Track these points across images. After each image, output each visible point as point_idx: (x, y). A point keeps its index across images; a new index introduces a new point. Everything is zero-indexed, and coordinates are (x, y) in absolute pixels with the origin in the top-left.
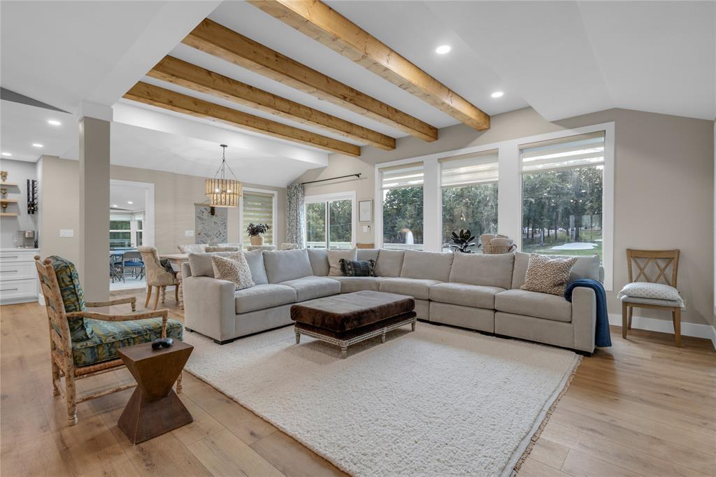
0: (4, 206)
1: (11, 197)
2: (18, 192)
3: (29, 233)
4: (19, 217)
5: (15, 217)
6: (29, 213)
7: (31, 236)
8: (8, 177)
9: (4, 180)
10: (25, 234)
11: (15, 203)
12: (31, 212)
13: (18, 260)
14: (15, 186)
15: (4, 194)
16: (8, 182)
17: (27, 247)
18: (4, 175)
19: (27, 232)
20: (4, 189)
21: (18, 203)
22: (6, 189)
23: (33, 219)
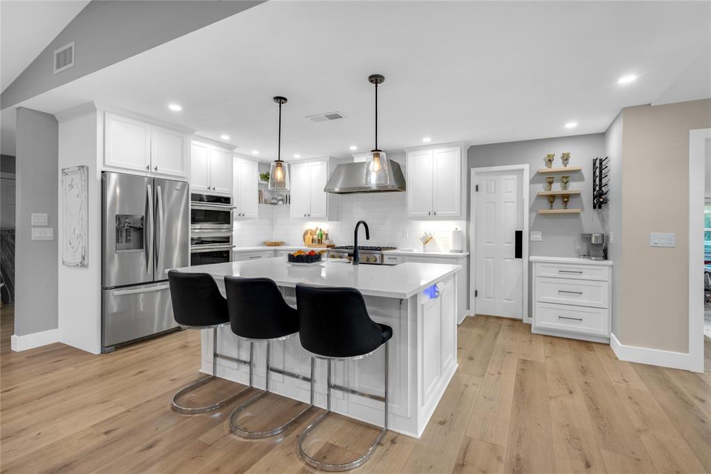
0: (566, 200)
1: (573, 187)
2: (582, 179)
3: (596, 237)
4: (582, 214)
5: (577, 215)
6: (594, 207)
7: (600, 241)
8: (561, 161)
9: (565, 165)
10: (590, 239)
11: (577, 195)
12: (597, 206)
13: (583, 276)
14: (578, 171)
15: (566, 183)
16: (571, 166)
17: (593, 258)
18: (566, 159)
19: (594, 235)
20: (566, 177)
21: (582, 195)
22: (567, 177)
23: (600, 216)
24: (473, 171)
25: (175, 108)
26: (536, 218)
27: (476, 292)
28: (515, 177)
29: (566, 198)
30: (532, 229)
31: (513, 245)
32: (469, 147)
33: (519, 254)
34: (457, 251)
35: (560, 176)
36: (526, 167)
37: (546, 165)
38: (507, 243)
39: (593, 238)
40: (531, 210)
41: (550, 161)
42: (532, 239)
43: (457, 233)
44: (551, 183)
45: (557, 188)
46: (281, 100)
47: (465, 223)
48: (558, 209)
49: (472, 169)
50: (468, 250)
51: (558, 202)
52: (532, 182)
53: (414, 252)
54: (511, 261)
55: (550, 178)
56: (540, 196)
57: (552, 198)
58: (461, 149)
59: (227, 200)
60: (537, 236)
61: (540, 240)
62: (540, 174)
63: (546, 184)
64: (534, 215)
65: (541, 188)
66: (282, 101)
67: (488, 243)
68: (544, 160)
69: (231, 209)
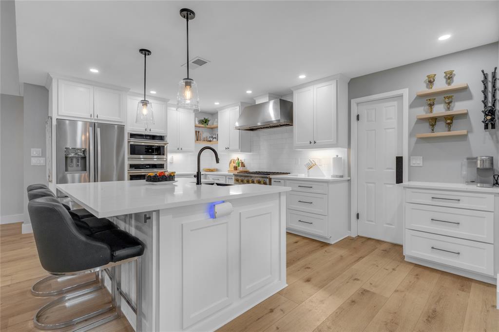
0: (449, 121)
1: (459, 107)
2: (470, 97)
3: (483, 161)
4: (470, 135)
5: (464, 137)
6: (486, 127)
7: (487, 165)
8: (445, 80)
9: (449, 84)
10: (476, 163)
11: (464, 115)
12: (490, 126)
13: (460, 205)
14: (465, 89)
15: (449, 103)
16: (456, 84)
17: (479, 185)
18: (449, 77)
19: (479, 158)
20: (449, 97)
21: (470, 114)
22: (451, 97)
23: (494, 136)
24: (353, 101)
25: (94, 71)
26: (416, 143)
27: (358, 214)
28: (395, 103)
29: (450, 120)
30: (412, 154)
31: (394, 171)
32: (350, 80)
33: (399, 180)
34: (337, 176)
35: (442, 97)
36: (405, 92)
37: (427, 87)
38: (388, 169)
39: (479, 162)
40: (411, 135)
41: (431, 82)
42: (411, 165)
43: (337, 160)
44: (431, 105)
45: (439, 110)
46: (145, 52)
47: (346, 150)
48: (441, 131)
49: (352, 100)
50: (349, 175)
51: (441, 125)
52: (412, 106)
53: (298, 177)
54: (391, 186)
55: (430, 100)
56: (421, 120)
57: (433, 121)
58: (337, 81)
59: (161, 138)
60: (418, 161)
61: (421, 165)
62: (420, 97)
63: (427, 107)
64: (414, 140)
65: (422, 112)
66: (147, 53)
67: (369, 168)
68: (425, 82)
69: (165, 144)
